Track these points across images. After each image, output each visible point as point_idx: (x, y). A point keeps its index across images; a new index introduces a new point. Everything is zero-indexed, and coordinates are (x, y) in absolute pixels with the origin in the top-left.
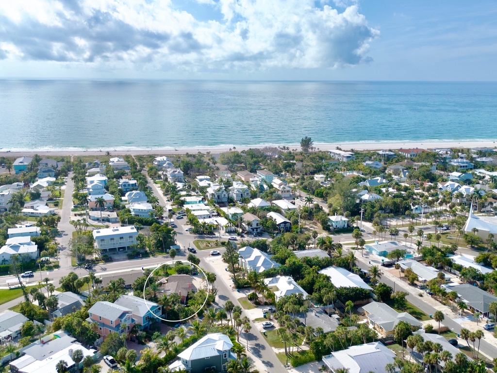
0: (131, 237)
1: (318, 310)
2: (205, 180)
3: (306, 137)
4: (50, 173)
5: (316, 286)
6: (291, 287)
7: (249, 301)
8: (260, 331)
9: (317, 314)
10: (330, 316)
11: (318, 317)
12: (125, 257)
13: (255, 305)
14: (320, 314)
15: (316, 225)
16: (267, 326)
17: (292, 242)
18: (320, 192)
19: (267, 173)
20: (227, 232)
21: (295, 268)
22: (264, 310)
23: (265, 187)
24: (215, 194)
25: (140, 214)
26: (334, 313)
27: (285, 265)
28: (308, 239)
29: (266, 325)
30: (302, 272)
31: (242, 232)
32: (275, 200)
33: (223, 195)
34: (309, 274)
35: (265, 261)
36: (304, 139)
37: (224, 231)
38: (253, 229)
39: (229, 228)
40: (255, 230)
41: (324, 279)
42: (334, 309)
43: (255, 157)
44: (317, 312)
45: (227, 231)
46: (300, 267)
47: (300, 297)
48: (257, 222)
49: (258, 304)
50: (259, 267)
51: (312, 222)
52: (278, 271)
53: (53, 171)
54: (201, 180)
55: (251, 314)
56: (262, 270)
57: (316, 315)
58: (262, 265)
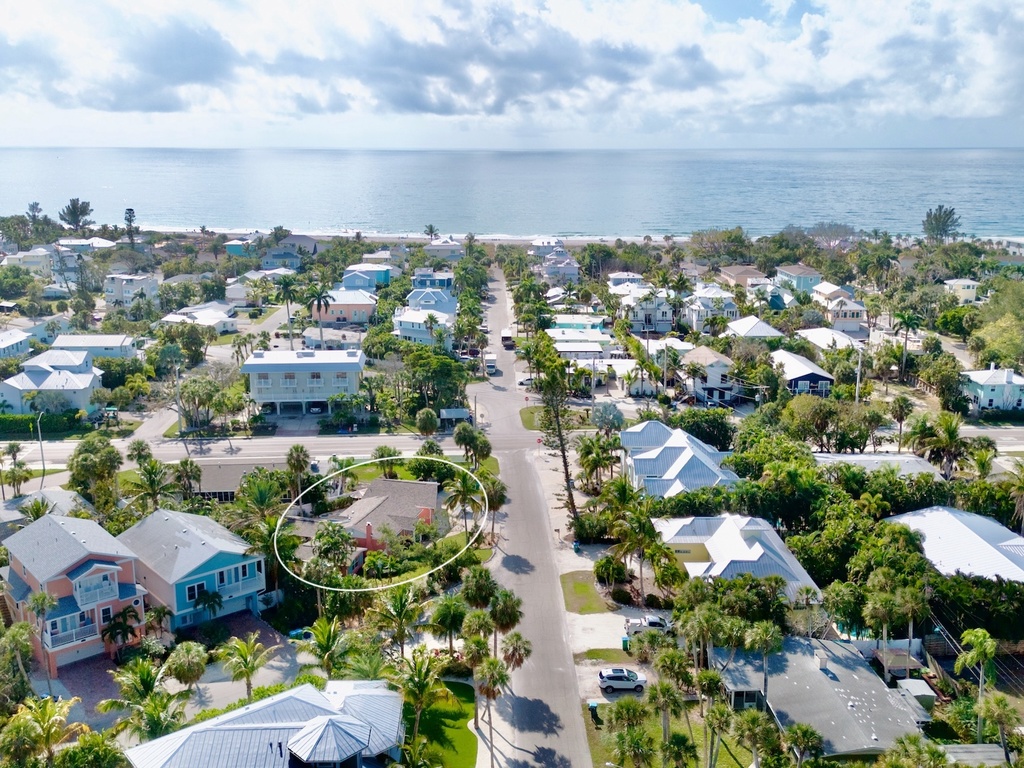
0: (342, 376)
1: (840, 652)
2: (628, 283)
3: (941, 207)
4: (288, 261)
5: (855, 564)
6: (755, 553)
7: (598, 587)
8: (584, 700)
9: (832, 667)
10: (893, 684)
11: (834, 678)
12: (315, 427)
13: (611, 601)
14: (847, 666)
15: (923, 399)
16: (616, 684)
17: (817, 426)
18: (954, 317)
19: (802, 271)
20: (631, 395)
21: (793, 493)
22: (632, 621)
23: (788, 298)
24: (637, 309)
25: (413, 336)
26: (914, 674)
27: (759, 482)
28: (876, 421)
29: (610, 678)
30: (815, 509)
31: (676, 399)
32: (804, 328)
33: (659, 315)
34: (840, 517)
35: (693, 463)
36: (934, 211)
37: (625, 393)
38: (710, 391)
39: (638, 384)
40: (716, 394)
41: (895, 540)
42: (920, 655)
43: (787, 247)
44: (836, 660)
45: (634, 392)
46: (816, 493)
47: (774, 591)
48: (726, 372)
49: (623, 600)
50: (671, 482)
51: (912, 389)
52: (727, 499)
53: (296, 257)
54: (618, 282)
55: (584, 629)
56: (675, 490)
57: (825, 670)
58: (680, 476)
